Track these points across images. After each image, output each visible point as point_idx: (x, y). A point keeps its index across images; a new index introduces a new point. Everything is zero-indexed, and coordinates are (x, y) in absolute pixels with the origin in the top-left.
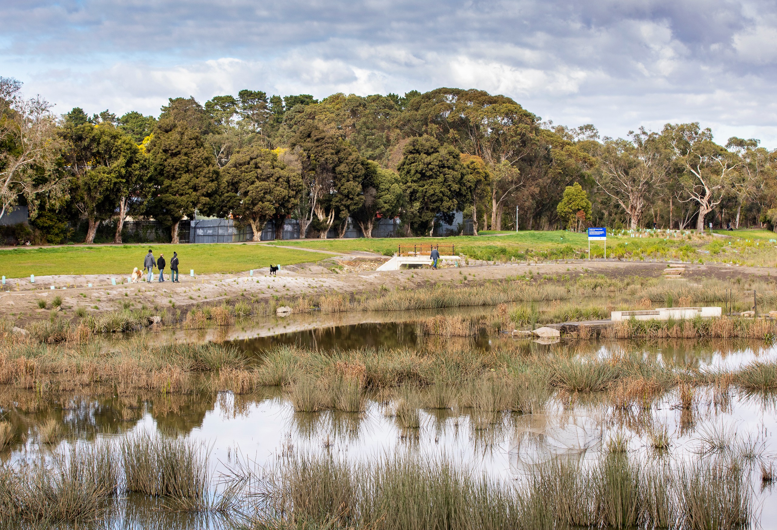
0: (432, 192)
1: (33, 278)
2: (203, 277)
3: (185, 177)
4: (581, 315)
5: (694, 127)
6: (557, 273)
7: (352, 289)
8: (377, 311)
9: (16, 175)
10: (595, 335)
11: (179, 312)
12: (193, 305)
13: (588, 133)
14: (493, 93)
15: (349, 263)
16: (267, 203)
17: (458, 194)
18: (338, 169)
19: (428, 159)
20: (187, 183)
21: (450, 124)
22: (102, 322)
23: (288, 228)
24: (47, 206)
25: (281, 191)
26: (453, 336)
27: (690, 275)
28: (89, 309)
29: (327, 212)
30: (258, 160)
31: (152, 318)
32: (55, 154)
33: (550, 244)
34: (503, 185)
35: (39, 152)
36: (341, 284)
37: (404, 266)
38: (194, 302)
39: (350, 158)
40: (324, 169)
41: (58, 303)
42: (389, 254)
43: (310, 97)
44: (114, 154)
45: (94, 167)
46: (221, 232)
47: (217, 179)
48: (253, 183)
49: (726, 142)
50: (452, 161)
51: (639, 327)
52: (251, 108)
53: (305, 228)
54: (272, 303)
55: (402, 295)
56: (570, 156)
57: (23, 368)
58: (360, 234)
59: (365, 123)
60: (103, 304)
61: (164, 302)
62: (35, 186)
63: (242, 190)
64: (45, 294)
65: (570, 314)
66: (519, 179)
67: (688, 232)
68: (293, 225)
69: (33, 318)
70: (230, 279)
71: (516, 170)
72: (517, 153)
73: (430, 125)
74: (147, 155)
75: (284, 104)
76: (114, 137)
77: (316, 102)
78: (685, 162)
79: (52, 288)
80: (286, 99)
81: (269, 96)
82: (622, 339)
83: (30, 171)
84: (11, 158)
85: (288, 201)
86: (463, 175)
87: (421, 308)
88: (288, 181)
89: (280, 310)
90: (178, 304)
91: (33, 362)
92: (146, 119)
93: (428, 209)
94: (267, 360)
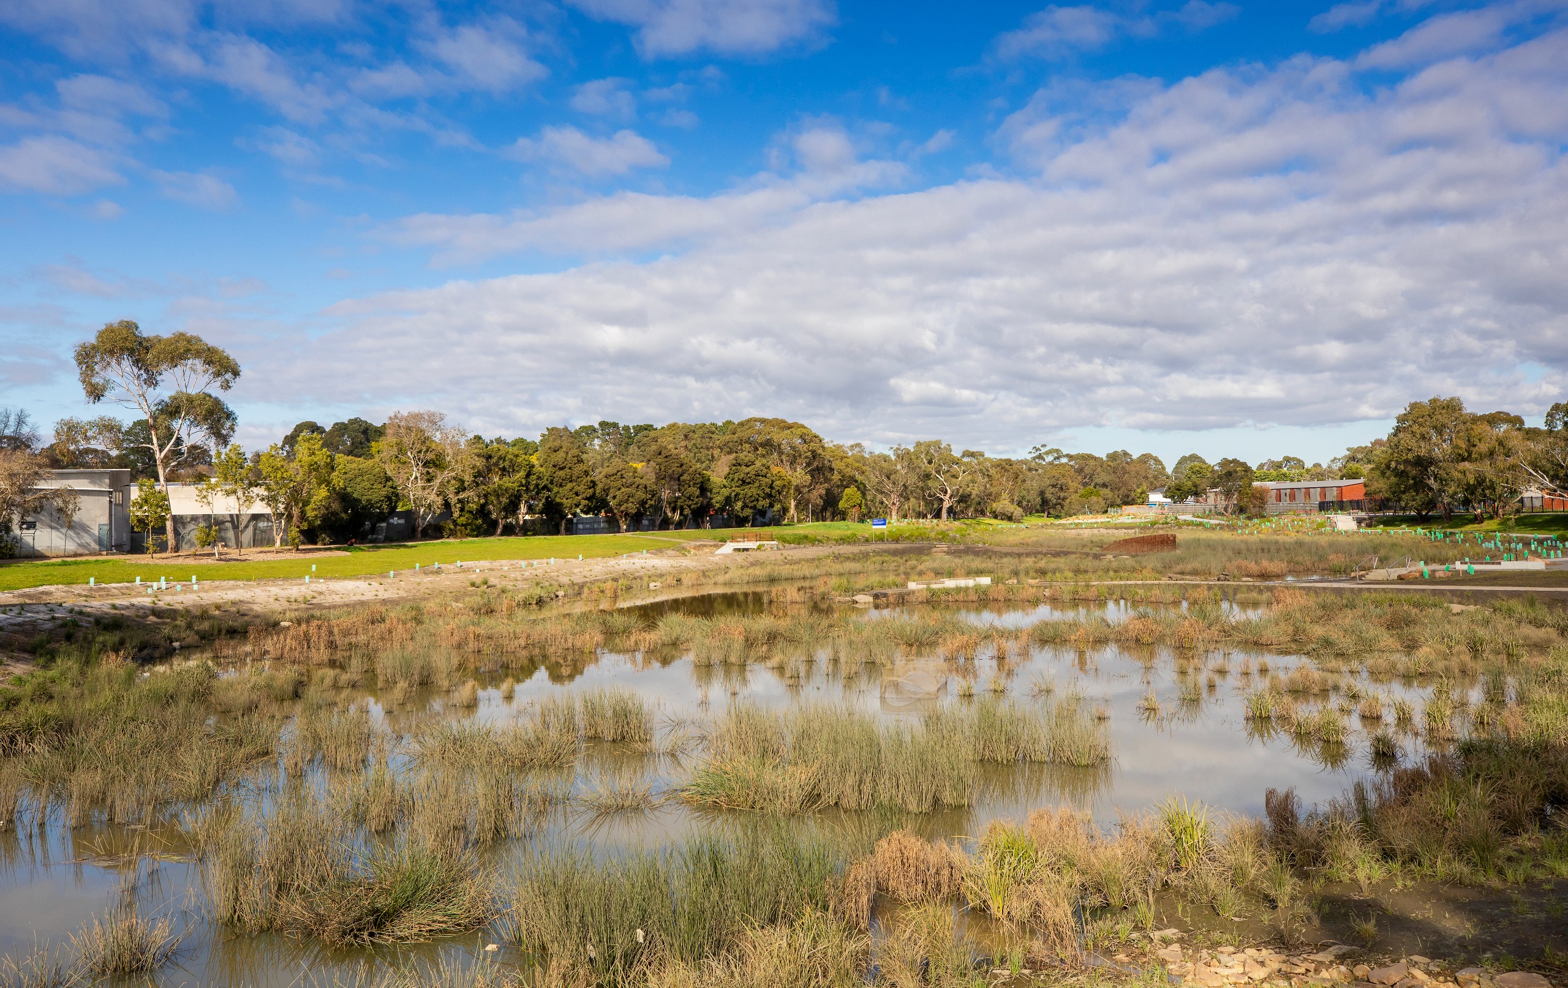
0: (750, 494)
1: (459, 563)
2: (588, 561)
3: (569, 486)
4: (883, 585)
5: (937, 444)
6: (853, 553)
7: (702, 568)
8: (725, 584)
9: (442, 484)
10: (901, 601)
11: (576, 588)
12: (587, 582)
13: (857, 449)
14: (790, 421)
15: (695, 548)
16: (630, 504)
17: (770, 496)
18: (682, 478)
19: (747, 470)
20: (571, 490)
21: (758, 443)
22: (520, 597)
23: (645, 522)
24: (466, 508)
25: (641, 495)
26: (792, 603)
27: (953, 553)
28: (510, 587)
29: (674, 510)
30: (623, 472)
31: (557, 593)
32: (473, 468)
33: (838, 532)
34: (798, 489)
35: (459, 467)
36: (695, 564)
37: (735, 550)
38: (587, 580)
39: (691, 470)
40: (671, 478)
41: (485, 583)
42: (724, 541)
43: (652, 426)
44: (516, 469)
45: (500, 479)
46: (596, 526)
47: (593, 487)
48: (619, 489)
49: (961, 454)
50: (765, 471)
51: (934, 593)
52: (608, 434)
53: (658, 522)
54: (646, 579)
55: (742, 571)
56: (847, 466)
57: (472, 636)
58: (698, 526)
59: (694, 444)
60: (519, 583)
61: (565, 580)
62: (457, 493)
63: (612, 495)
64: (474, 576)
65: (875, 584)
66: (811, 485)
67: (935, 521)
68: (649, 520)
69: (465, 594)
70: (612, 562)
71: (809, 477)
72: (808, 465)
73: (744, 445)
74: (542, 469)
75: (632, 431)
76: (517, 456)
77: (656, 429)
78: (931, 468)
79: (478, 571)
80: (634, 427)
81: (621, 425)
82: (922, 603)
83: (453, 482)
84: (439, 473)
85: (646, 503)
86: (773, 482)
87: (756, 582)
88: (646, 488)
89: (652, 585)
90: (575, 582)
91: (478, 630)
92: (528, 444)
93: (747, 507)
94: (660, 624)
